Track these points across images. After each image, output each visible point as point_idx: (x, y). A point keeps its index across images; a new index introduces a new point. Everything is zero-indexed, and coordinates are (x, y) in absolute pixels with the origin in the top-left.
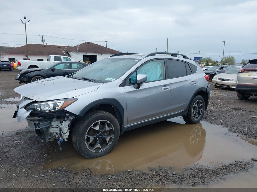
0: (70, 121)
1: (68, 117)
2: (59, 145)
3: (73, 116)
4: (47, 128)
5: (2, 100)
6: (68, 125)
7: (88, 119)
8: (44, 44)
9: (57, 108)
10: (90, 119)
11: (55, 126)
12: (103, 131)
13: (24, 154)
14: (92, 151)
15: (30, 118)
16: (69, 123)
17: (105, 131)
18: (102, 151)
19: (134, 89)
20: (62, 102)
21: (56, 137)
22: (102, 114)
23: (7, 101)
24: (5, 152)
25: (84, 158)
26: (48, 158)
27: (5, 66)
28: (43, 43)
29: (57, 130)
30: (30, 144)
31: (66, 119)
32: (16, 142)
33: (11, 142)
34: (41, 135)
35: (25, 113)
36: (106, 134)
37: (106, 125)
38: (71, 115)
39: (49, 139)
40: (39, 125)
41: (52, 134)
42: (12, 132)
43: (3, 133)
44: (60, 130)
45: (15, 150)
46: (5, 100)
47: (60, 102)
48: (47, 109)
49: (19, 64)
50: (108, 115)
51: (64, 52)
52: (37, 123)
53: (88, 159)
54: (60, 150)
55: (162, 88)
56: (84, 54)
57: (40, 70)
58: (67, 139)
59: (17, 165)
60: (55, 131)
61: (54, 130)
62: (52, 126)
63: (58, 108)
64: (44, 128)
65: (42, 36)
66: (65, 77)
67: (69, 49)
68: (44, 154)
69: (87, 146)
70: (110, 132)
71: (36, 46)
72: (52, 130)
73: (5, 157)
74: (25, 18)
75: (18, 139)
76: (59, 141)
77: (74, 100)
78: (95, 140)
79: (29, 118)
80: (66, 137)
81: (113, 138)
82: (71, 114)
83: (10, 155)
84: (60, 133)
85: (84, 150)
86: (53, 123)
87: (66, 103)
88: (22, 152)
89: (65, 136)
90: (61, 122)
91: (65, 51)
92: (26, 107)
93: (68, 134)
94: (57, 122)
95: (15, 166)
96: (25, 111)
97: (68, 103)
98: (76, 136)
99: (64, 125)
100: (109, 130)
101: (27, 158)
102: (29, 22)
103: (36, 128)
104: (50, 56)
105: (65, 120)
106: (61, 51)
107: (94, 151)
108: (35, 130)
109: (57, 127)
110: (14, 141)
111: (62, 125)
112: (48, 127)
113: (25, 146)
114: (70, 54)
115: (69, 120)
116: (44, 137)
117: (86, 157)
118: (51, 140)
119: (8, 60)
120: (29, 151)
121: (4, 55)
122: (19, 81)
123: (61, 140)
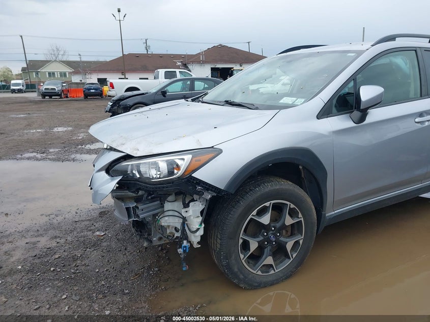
0: (205, 204)
1: (200, 194)
2: (182, 256)
3: (212, 190)
4: (154, 216)
5: (83, 147)
6: (202, 213)
7: (245, 198)
8: (149, 53)
9: (176, 171)
10: (250, 198)
11: (171, 213)
12: (278, 225)
13: (111, 264)
14: (255, 272)
15: (118, 194)
16: (204, 207)
17: (284, 227)
18: (276, 271)
19: (352, 124)
20: (188, 157)
21: (174, 236)
22: (278, 187)
23: (90, 149)
24: (75, 259)
25: (237, 287)
26: (158, 279)
27: (92, 91)
28: (147, 51)
29: (177, 222)
30: (124, 240)
31: (195, 197)
32: (98, 233)
33: (89, 233)
34: (143, 231)
35: (107, 182)
36: (284, 232)
37: (284, 211)
38: (208, 190)
39: (160, 239)
40: (137, 211)
41: (166, 229)
42: (93, 210)
43: (76, 213)
44: (183, 224)
45: (95, 255)
46: (88, 147)
47: (183, 159)
48: (153, 173)
49: (112, 86)
50: (291, 188)
51: (180, 64)
52: (131, 206)
53: (245, 289)
54: (184, 269)
55: (417, 120)
56: (213, 67)
57: (143, 94)
58: (198, 243)
59: (94, 295)
60: (171, 224)
61: (170, 222)
62: (166, 214)
63: (178, 173)
64: (149, 216)
65: (146, 40)
66: (187, 101)
67: (188, 60)
68: (150, 268)
69: (243, 261)
70: (295, 229)
71: (137, 56)
72: (165, 221)
73: (73, 271)
74: (119, 11)
75: (102, 228)
76: (180, 247)
77: (215, 152)
78: (261, 248)
79: (115, 194)
80: (195, 239)
81: (301, 242)
82: (207, 187)
83: (84, 267)
84: (184, 230)
85: (236, 270)
86: (168, 206)
87: (196, 161)
88: (107, 260)
89: (195, 236)
90: (186, 206)
91: (181, 62)
92: (110, 169)
93: (201, 232)
94: (176, 204)
95: (90, 298)
96: (107, 177)
97: (200, 160)
98: (219, 237)
99: (193, 211)
100: (292, 225)
101: (116, 276)
102: (124, 16)
103: (129, 217)
104: (158, 70)
105: (193, 200)
106: (176, 63)
107: (260, 273)
108: (127, 223)
109: (177, 214)
110: (94, 233)
111: (187, 212)
112: (156, 214)
113: (113, 245)
114: (190, 67)
115: (201, 200)
116: (149, 234)
117: (242, 285)
118: (162, 242)
119: (96, 82)
120: (122, 259)
121: (90, 73)
122: (111, 114)
123: (185, 247)
